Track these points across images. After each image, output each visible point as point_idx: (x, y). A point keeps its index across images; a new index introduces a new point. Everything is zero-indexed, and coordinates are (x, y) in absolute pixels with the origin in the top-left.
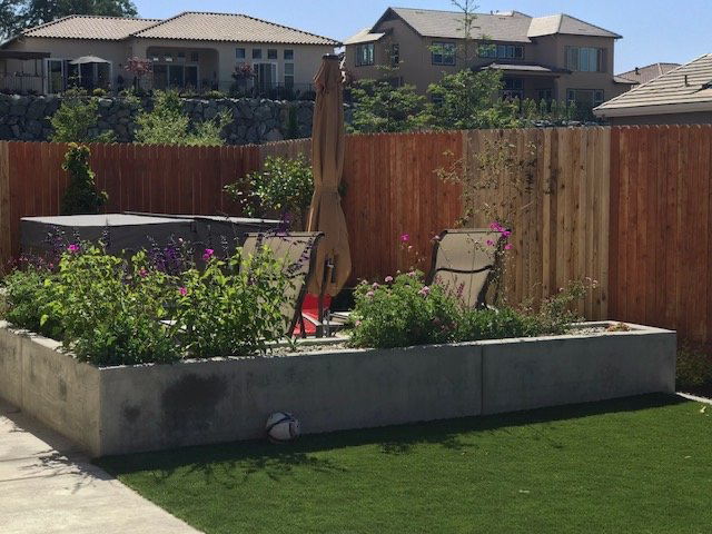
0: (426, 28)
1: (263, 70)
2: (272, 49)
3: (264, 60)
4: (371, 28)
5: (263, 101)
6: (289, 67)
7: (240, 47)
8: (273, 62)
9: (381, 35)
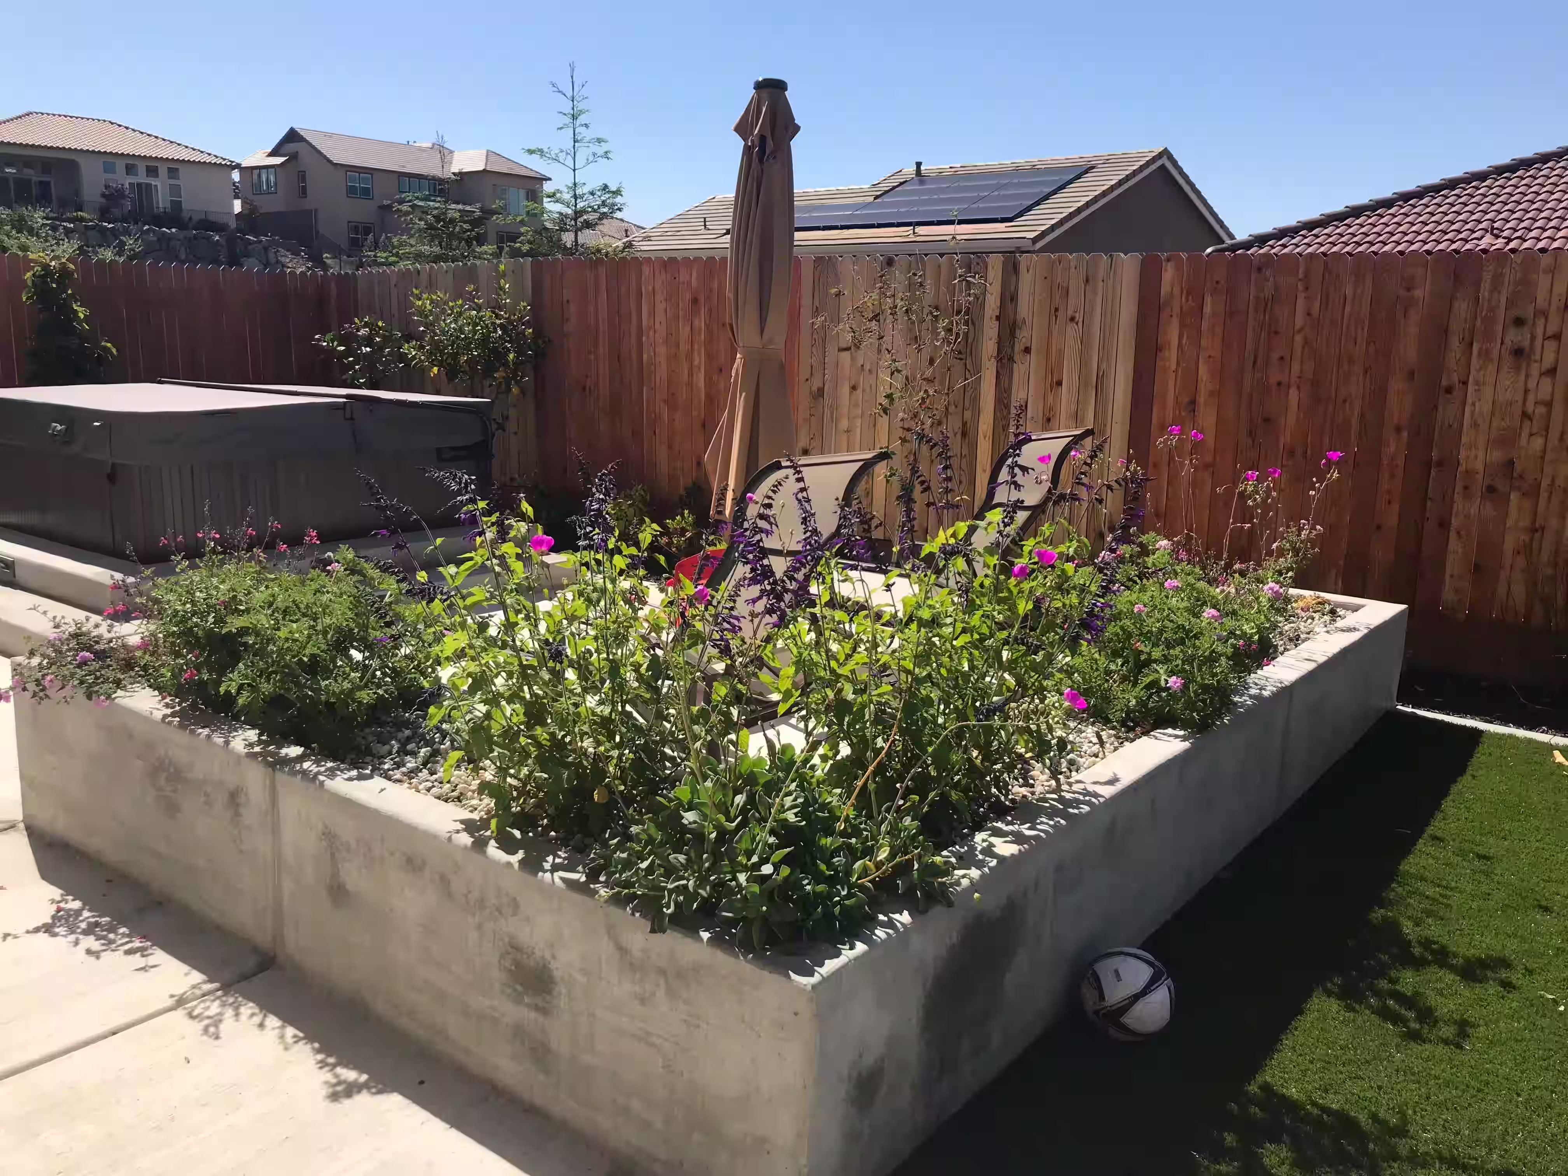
0: (336, 157)
1: (143, 191)
2: (152, 165)
3: (142, 178)
4: (270, 150)
5: (146, 227)
6: (175, 190)
7: (109, 159)
8: (153, 182)
9: (282, 159)
